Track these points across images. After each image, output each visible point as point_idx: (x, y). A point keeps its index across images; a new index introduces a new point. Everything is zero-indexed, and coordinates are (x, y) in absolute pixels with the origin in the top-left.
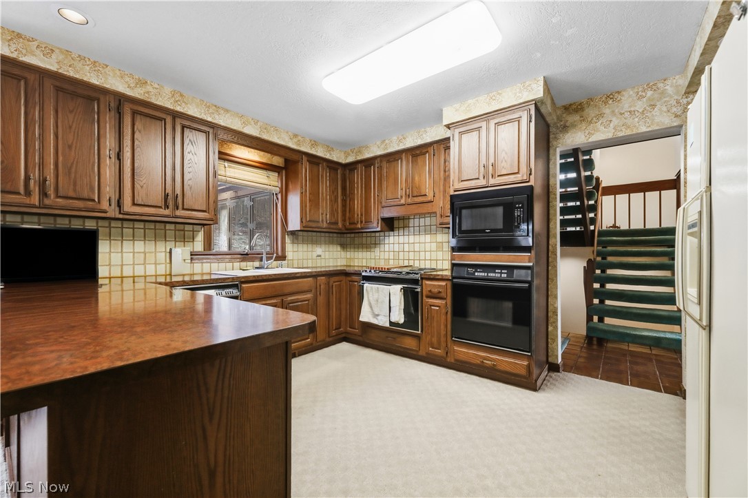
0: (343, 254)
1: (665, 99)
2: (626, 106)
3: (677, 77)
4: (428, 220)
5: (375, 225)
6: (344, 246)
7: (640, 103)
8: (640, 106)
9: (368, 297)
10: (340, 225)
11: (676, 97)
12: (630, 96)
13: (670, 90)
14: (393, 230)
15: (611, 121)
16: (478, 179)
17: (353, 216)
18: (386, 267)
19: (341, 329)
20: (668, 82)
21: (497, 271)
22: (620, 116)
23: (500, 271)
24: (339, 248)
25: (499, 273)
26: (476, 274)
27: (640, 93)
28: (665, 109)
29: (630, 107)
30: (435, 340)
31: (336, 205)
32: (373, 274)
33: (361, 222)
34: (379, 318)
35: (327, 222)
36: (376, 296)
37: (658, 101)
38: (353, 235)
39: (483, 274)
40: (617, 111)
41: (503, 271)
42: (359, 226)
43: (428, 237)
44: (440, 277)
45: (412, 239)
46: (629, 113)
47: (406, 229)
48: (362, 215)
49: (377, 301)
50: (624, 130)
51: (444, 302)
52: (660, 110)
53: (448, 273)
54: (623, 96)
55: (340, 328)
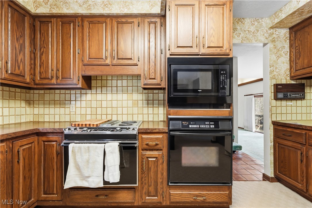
0: (29, 110)
1: (262, 28)
2: (247, 27)
3: (266, 18)
4: (125, 82)
5: (75, 81)
6: (29, 102)
7: (252, 27)
8: (252, 29)
9: (75, 159)
10: (28, 79)
11: (266, 29)
12: (248, 23)
13: (264, 24)
14: (91, 89)
15: (240, 33)
16: (192, 47)
17: (47, 71)
18: (95, 123)
19: (33, 199)
20: (263, 20)
21: (206, 123)
22: (244, 32)
23: (208, 123)
24: (23, 104)
25: (207, 124)
26: (190, 126)
27: (252, 22)
28: (262, 33)
29: (248, 28)
30: (152, 189)
31: (21, 55)
32: (78, 132)
33: (57, 78)
34: (90, 179)
35: (7, 71)
36: (86, 156)
37: (259, 28)
38: (42, 92)
39: (196, 126)
40: (243, 29)
41: (211, 123)
42: (54, 81)
43: (125, 96)
44: (157, 131)
45: (109, 97)
46: (248, 32)
47: (104, 89)
48: (58, 70)
49: (88, 162)
50: (246, 40)
51: (160, 153)
52: (260, 33)
53: (162, 127)
54: (245, 21)
55: (30, 199)
